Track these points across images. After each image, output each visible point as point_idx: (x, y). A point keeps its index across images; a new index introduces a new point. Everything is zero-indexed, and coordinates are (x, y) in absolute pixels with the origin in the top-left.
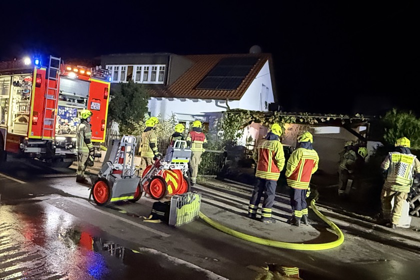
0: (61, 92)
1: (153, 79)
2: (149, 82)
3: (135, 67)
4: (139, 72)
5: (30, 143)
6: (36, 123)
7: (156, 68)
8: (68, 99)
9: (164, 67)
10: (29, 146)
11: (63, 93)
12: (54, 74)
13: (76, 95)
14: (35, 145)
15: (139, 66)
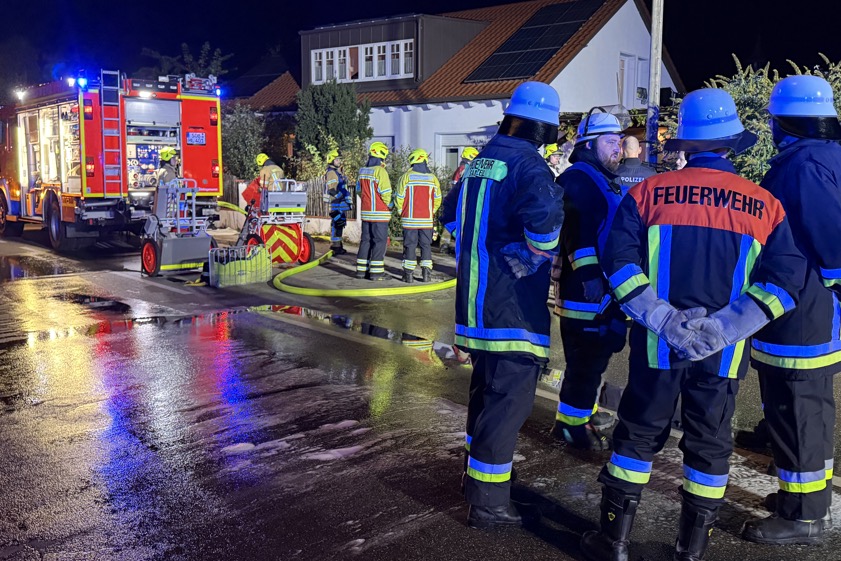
0: (129, 122)
1: (396, 71)
2: (388, 76)
3: (362, 48)
4: (370, 59)
5: (89, 205)
6: (93, 174)
7: (398, 46)
8: (146, 133)
9: (411, 44)
10: (89, 209)
11: (132, 123)
12: (112, 96)
13: (157, 125)
14: (98, 207)
15: (369, 46)
